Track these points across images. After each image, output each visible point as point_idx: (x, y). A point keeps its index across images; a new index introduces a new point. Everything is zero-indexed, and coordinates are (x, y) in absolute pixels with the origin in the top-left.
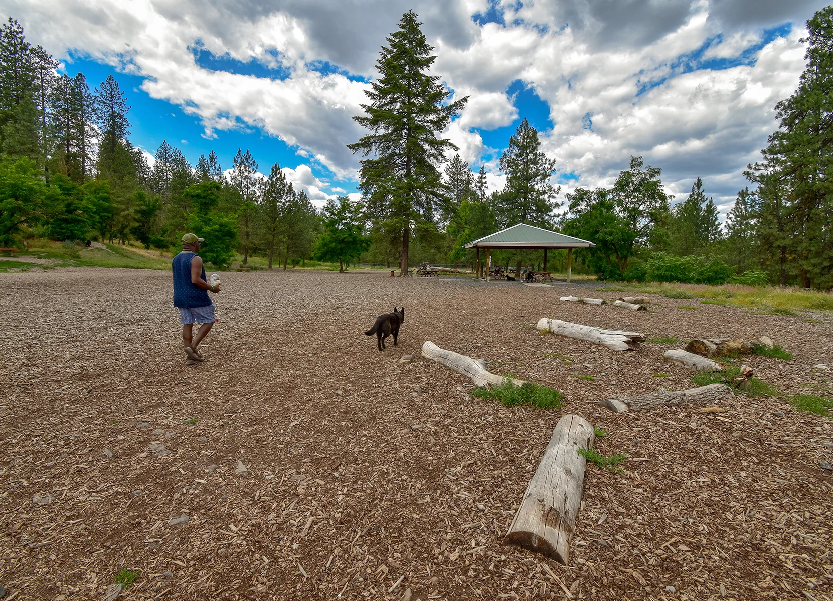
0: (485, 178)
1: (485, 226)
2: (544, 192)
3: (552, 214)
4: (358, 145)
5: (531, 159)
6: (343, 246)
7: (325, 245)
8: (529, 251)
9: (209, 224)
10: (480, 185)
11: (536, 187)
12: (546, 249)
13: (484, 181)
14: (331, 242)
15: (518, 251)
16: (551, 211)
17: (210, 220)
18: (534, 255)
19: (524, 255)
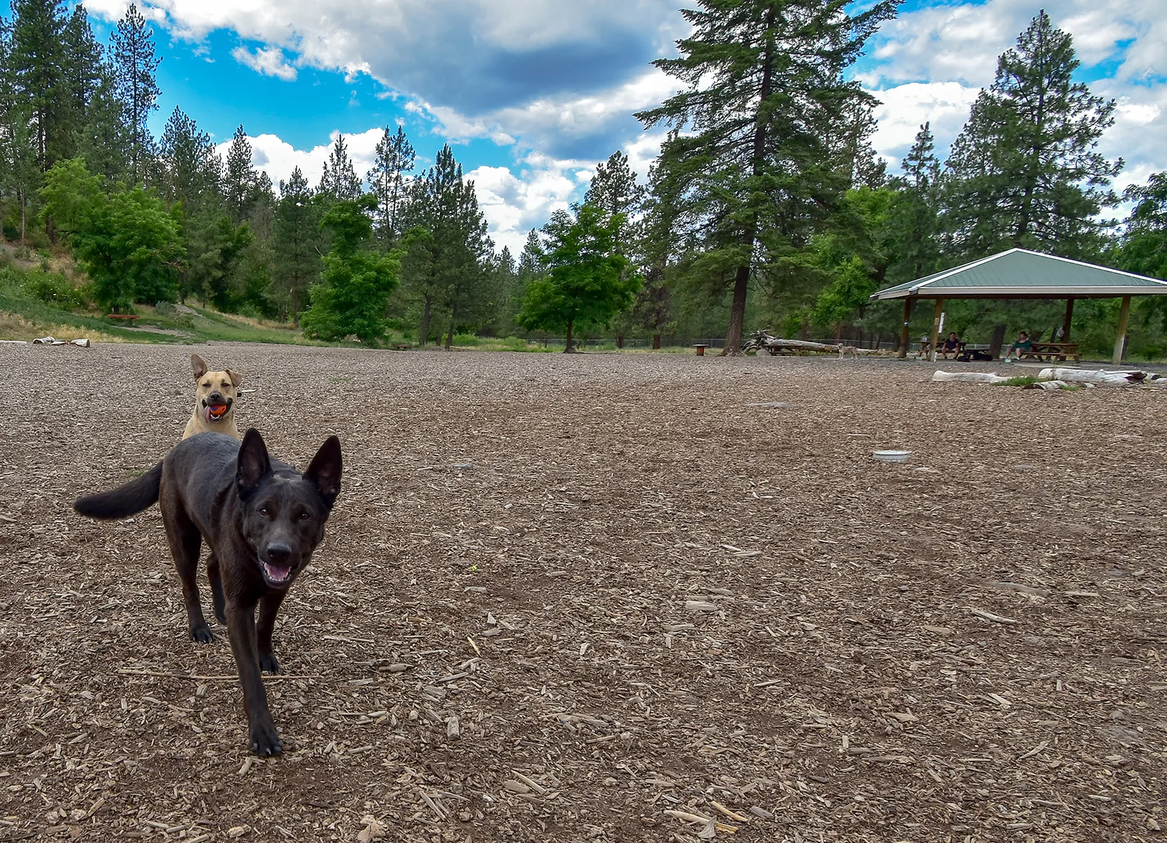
0: (930, 148)
1: (920, 251)
2: (1080, 173)
3: (1097, 219)
4: (658, 113)
5: (1050, 99)
6: (579, 300)
7: (546, 299)
8: (1027, 304)
9: (361, 269)
10: (915, 163)
11: (1060, 162)
12: (1071, 298)
13: (927, 154)
14: (557, 293)
15: (1001, 303)
16: (1096, 212)
17: (360, 262)
18: (1040, 312)
19: (1015, 311)
